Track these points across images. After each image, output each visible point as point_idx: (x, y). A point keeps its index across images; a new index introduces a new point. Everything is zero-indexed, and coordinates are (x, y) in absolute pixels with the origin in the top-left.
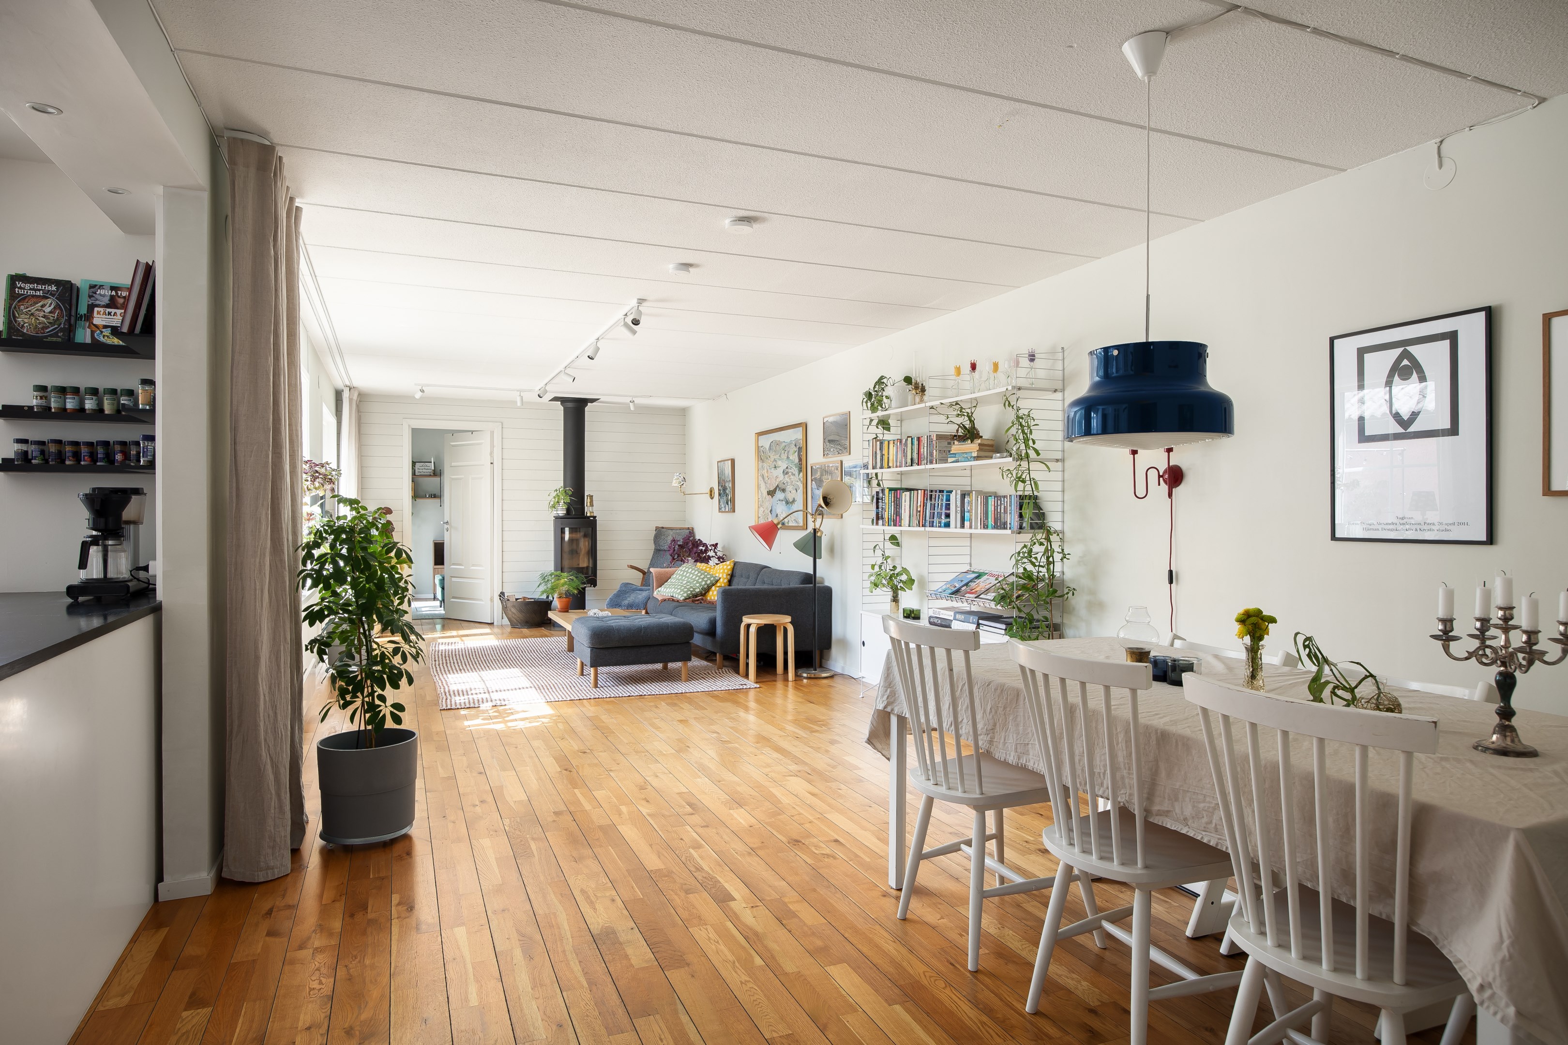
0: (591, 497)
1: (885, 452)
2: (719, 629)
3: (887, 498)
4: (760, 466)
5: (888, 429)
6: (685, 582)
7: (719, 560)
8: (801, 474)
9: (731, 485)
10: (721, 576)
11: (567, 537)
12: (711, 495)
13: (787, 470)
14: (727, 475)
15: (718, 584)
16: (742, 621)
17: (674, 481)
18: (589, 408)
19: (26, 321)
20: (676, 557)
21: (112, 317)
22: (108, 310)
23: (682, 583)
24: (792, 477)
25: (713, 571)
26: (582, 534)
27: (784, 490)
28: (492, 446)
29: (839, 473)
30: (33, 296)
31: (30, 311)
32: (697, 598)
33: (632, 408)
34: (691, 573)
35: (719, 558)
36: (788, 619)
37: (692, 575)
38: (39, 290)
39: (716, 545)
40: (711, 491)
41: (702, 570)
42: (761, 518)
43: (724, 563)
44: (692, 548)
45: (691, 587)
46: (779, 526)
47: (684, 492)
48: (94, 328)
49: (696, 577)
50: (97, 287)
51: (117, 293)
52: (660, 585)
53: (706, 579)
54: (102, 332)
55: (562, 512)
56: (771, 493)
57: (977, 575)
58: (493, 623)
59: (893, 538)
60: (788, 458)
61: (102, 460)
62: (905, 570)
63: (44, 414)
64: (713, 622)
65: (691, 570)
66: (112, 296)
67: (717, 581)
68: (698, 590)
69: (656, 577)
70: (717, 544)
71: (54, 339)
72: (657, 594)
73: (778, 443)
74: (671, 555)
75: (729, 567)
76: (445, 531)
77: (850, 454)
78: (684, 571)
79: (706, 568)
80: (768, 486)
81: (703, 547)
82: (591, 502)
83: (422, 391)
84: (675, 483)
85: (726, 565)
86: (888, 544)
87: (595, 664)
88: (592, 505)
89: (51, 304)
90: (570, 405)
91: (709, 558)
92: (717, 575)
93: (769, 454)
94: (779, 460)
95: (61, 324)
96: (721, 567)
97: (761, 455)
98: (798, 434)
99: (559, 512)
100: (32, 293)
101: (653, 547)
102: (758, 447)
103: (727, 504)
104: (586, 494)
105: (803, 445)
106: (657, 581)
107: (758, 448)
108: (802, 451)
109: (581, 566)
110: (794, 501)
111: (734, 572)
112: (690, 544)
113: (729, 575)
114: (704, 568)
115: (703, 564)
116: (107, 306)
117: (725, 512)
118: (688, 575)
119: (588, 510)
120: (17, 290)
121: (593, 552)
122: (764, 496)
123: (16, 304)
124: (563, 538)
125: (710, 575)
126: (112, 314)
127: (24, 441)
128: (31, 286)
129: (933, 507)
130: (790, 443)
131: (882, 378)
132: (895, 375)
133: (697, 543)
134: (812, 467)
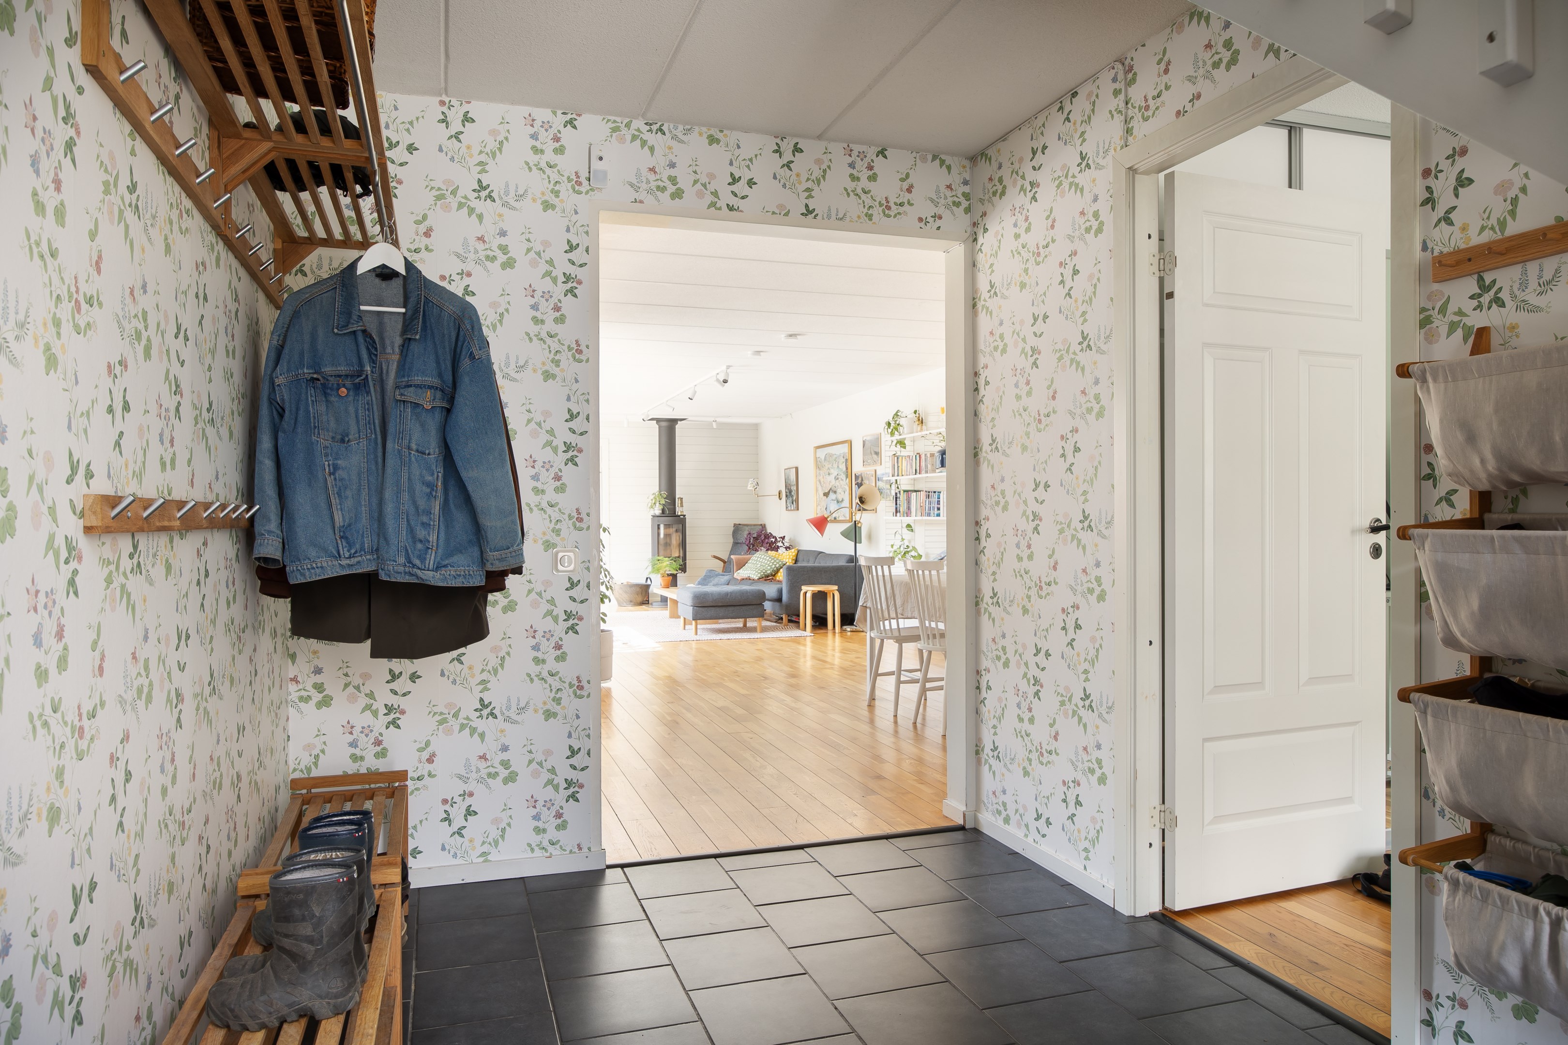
0: (681, 498)
1: (900, 465)
2: (785, 597)
3: (903, 497)
4: (818, 474)
5: (905, 448)
6: (759, 566)
8: (848, 479)
9: (795, 489)
10: (787, 560)
11: (662, 532)
12: (779, 496)
13: (838, 476)
14: (792, 480)
15: (785, 566)
16: (800, 589)
17: (749, 485)
18: (679, 427)
20: (751, 547)
23: (756, 566)
24: (841, 482)
25: (782, 556)
26: (674, 529)
27: (835, 492)
29: (873, 479)
32: (769, 577)
33: (715, 426)
34: (763, 558)
35: (786, 547)
36: (836, 587)
37: (764, 560)
39: (783, 538)
40: (779, 494)
41: (772, 556)
42: (817, 513)
43: (790, 551)
44: (764, 540)
45: (764, 569)
46: (830, 520)
47: (757, 494)
49: (767, 562)
52: (739, 569)
53: (775, 563)
55: (658, 512)
56: (826, 495)
59: (909, 526)
60: (838, 467)
62: (914, 549)
64: (780, 591)
65: (762, 556)
67: (784, 564)
68: (769, 571)
69: (735, 563)
72: (737, 574)
73: (831, 455)
74: (747, 546)
75: (794, 553)
77: (880, 465)
78: (758, 557)
80: (824, 489)
81: (773, 538)
82: (682, 503)
84: (750, 487)
86: (905, 531)
87: (695, 618)
88: (682, 506)
90: (664, 424)
91: (778, 547)
92: (785, 559)
93: (824, 464)
94: (832, 468)
96: (788, 553)
97: (818, 465)
98: (845, 449)
99: (655, 512)
101: (731, 540)
103: (793, 503)
104: (677, 495)
105: (848, 456)
106: (736, 566)
107: (816, 459)
108: (849, 462)
109: (674, 555)
111: (798, 556)
112: (763, 536)
113: (794, 559)
114: (774, 555)
115: (773, 552)
117: (791, 510)
118: (761, 560)
119: (679, 511)
121: (683, 545)
122: (821, 497)
124: (659, 534)
125: (779, 560)
129: (930, 503)
130: (840, 455)
131: (898, 411)
132: (907, 411)
133: (768, 536)
134: (855, 475)
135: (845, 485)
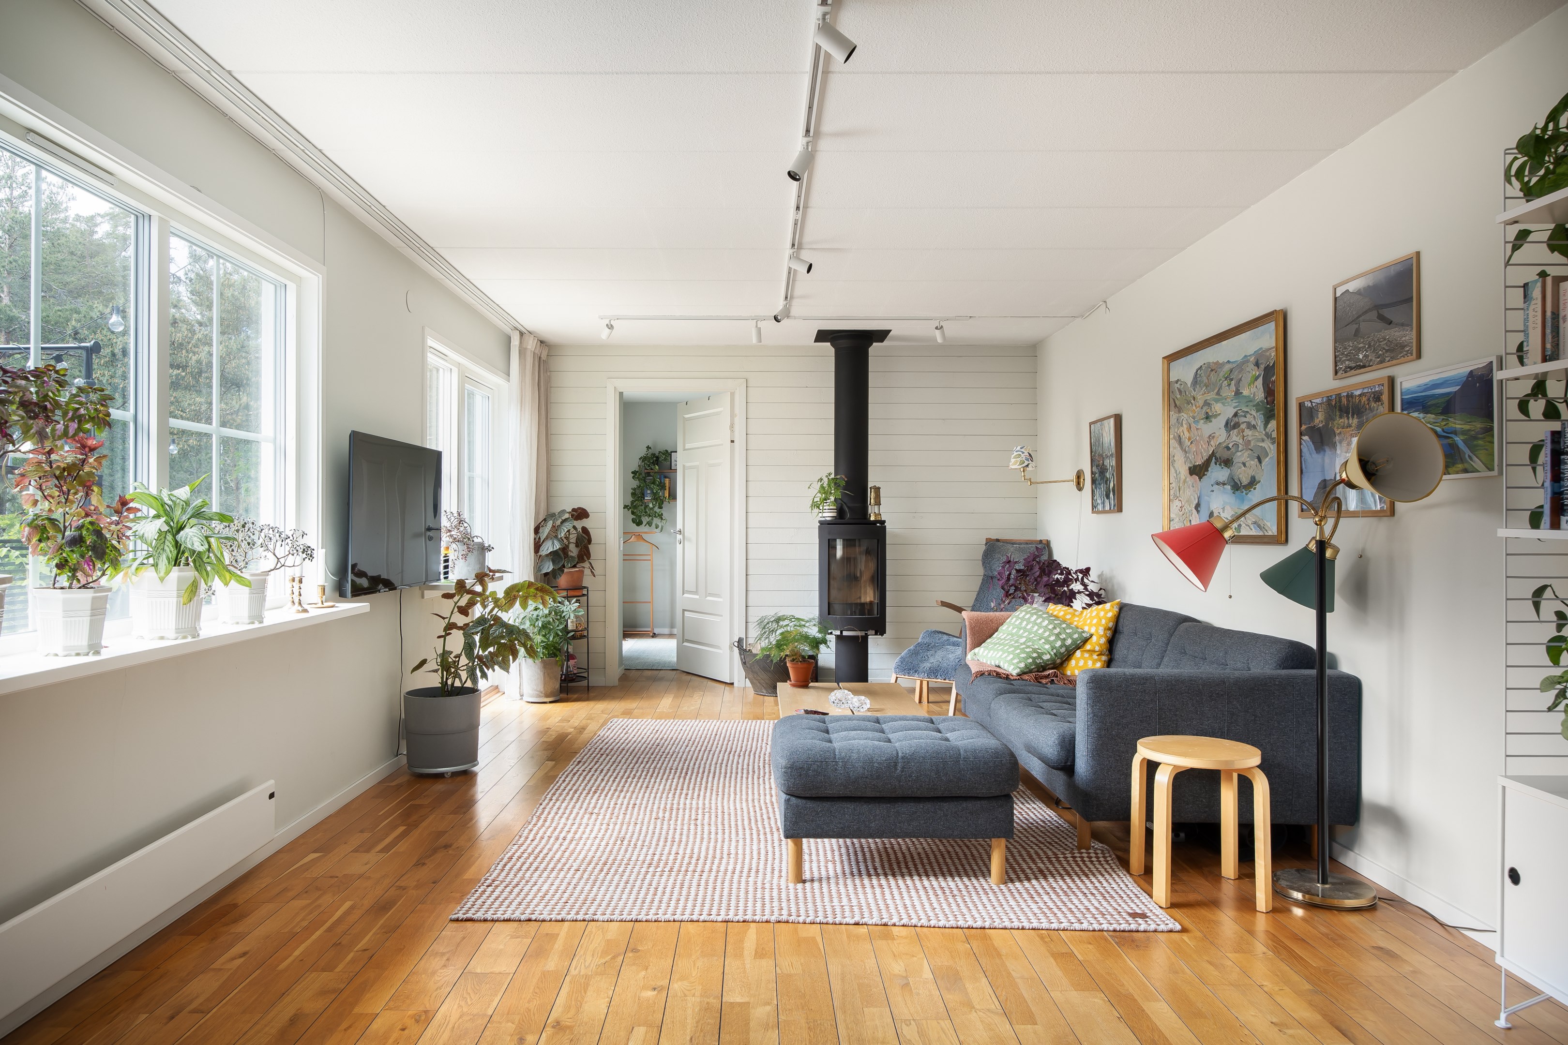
0: (877, 490)
2: (1082, 764)
4: (1173, 420)
6: (1023, 640)
7: (1092, 599)
8: (1273, 424)
9: (1114, 463)
10: (1093, 631)
11: (839, 553)
12: (1078, 483)
13: (1236, 419)
14: (1106, 445)
15: (1088, 647)
16: (1135, 751)
17: (1013, 460)
18: (875, 347)
20: (1011, 591)
23: (1017, 642)
24: (1248, 432)
25: (1079, 621)
26: (863, 549)
27: (1227, 463)
28: (733, 416)
29: (1384, 407)
32: (1045, 673)
34: (1035, 623)
35: (1091, 595)
36: (1253, 758)
37: (1036, 627)
39: (1086, 572)
40: (1079, 475)
41: (1057, 617)
42: (1176, 520)
43: (1101, 606)
44: (1040, 576)
45: (1035, 651)
46: (1227, 535)
47: (1030, 479)
49: (1045, 632)
52: (978, 643)
53: (1063, 636)
55: (829, 514)
56: (1199, 470)
58: (732, 684)
60: (1238, 393)
64: (1068, 745)
65: (1035, 617)
67: (1086, 641)
68: (1047, 657)
69: (972, 629)
70: (1088, 570)
72: (973, 660)
73: (1213, 368)
74: (1003, 588)
75: (1110, 615)
76: (678, 544)
77: (1419, 356)
78: (1023, 619)
79: (1064, 615)
80: (1191, 456)
81: (1061, 574)
82: (878, 497)
83: (610, 327)
84: (1015, 464)
85: (1103, 610)
88: (878, 503)
90: (844, 343)
91: (1072, 595)
92: (1086, 629)
93: (1193, 393)
94: (1217, 401)
96: (1094, 614)
97: (1175, 399)
98: (1264, 339)
99: (825, 515)
101: (981, 571)
102: (1169, 383)
103: (1108, 496)
104: (870, 485)
105: (1277, 360)
106: (973, 634)
108: (1275, 372)
109: (863, 600)
110: (1253, 482)
111: (1120, 624)
112: (1037, 569)
113: (1109, 629)
114: (1062, 613)
115: (1060, 606)
117: (1104, 512)
118: (1029, 627)
119: (872, 514)
121: (879, 581)
122: (1183, 477)
124: (832, 556)
125: (1072, 628)
130: (1245, 360)
133: (1054, 565)
134: (1301, 406)
135: (1263, 441)
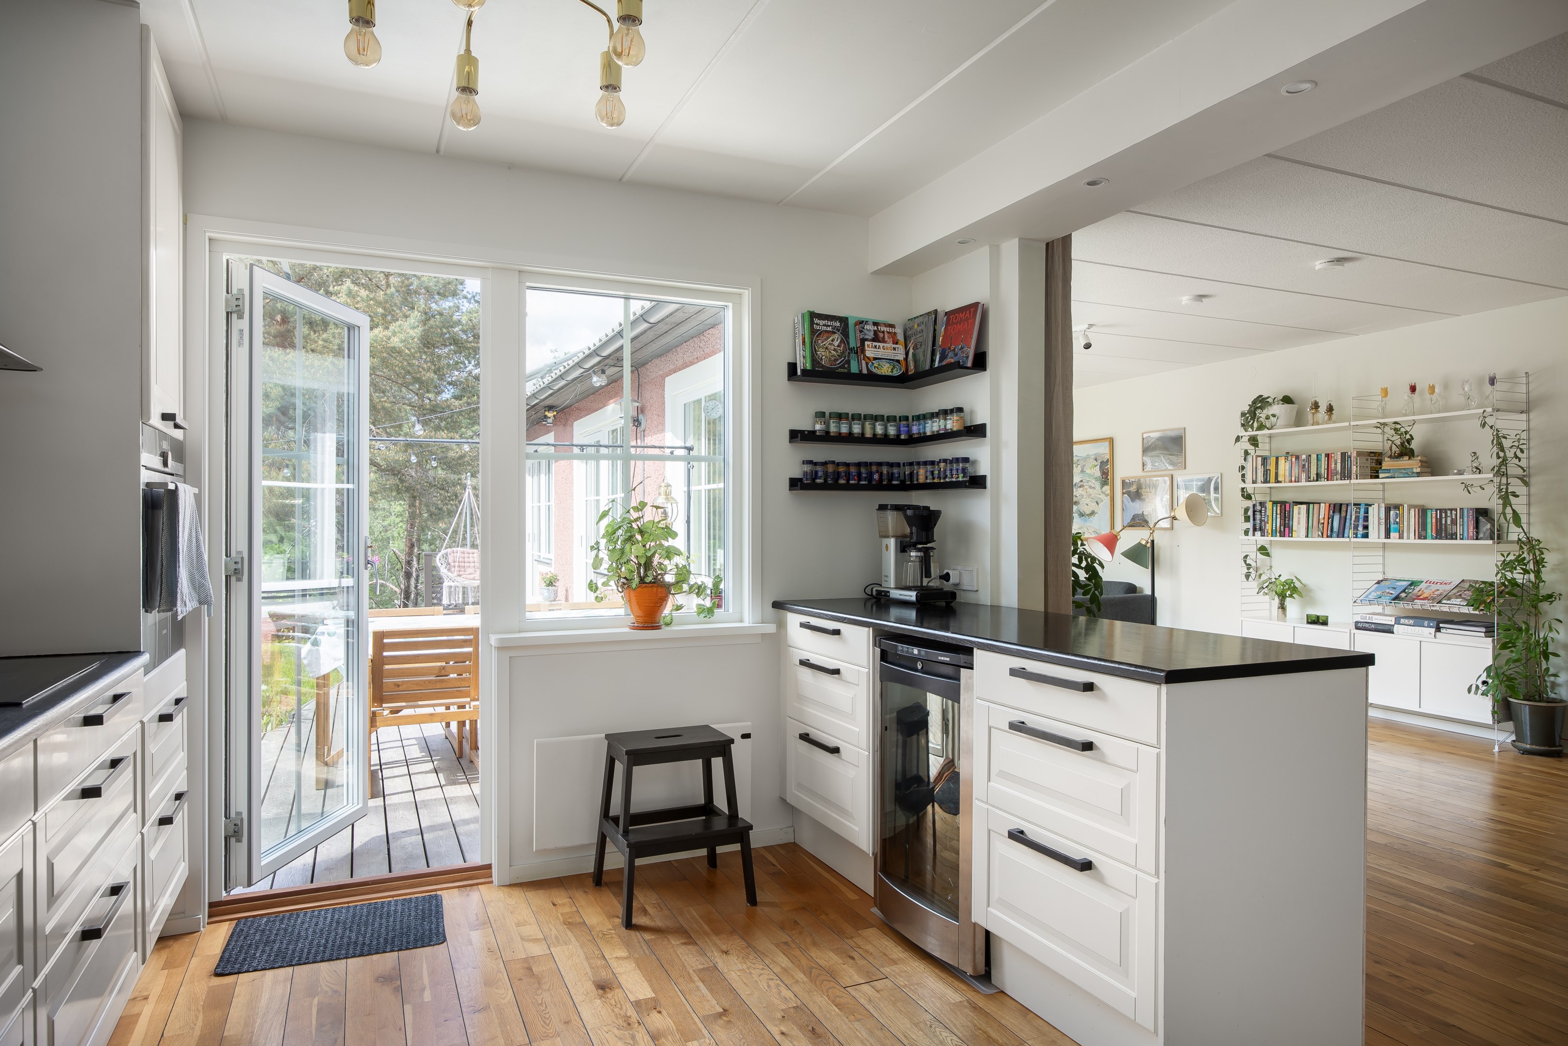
1: (1271, 467)
3: (1271, 510)
8: (1106, 488)
19: (823, 354)
21: (877, 350)
22: (875, 344)
24: (1090, 490)
27: (1076, 503)
29: (1168, 486)
30: (826, 331)
31: (825, 345)
38: (829, 326)
48: (868, 361)
50: (864, 323)
51: (878, 328)
54: (873, 363)
57: (1410, 583)
61: (865, 479)
63: (826, 437)
66: (875, 331)
71: (843, 370)
77: (1185, 469)
89: (838, 338)
95: (846, 356)
100: (824, 328)
105: (1108, 459)
108: (1108, 464)
110: (1093, 513)
116: (873, 340)
120: (815, 326)
123: (816, 339)
126: (877, 347)
127: (810, 462)
128: (824, 322)
129: (1343, 519)
130: (1088, 457)
134: (1123, 482)
135: (1100, 494)
